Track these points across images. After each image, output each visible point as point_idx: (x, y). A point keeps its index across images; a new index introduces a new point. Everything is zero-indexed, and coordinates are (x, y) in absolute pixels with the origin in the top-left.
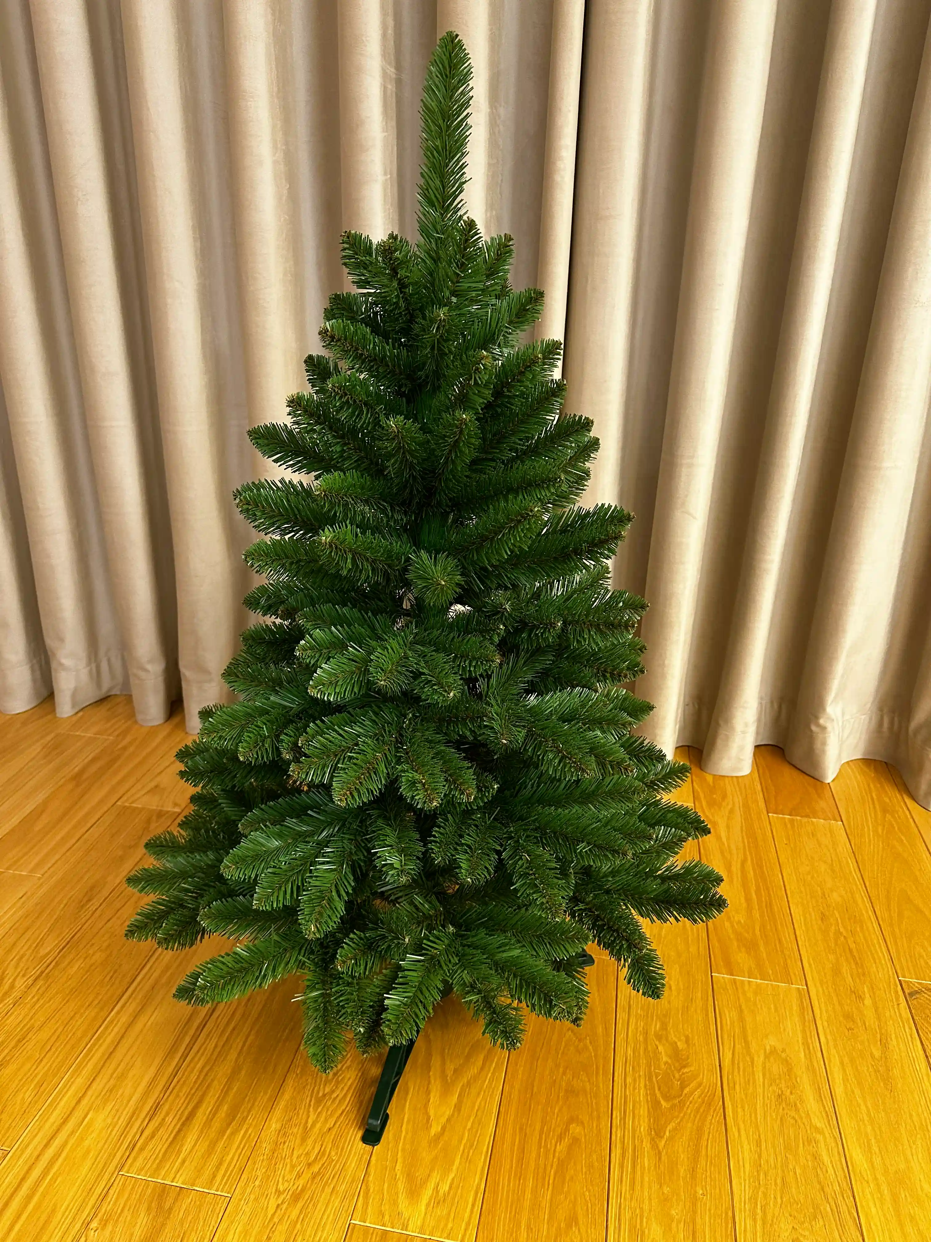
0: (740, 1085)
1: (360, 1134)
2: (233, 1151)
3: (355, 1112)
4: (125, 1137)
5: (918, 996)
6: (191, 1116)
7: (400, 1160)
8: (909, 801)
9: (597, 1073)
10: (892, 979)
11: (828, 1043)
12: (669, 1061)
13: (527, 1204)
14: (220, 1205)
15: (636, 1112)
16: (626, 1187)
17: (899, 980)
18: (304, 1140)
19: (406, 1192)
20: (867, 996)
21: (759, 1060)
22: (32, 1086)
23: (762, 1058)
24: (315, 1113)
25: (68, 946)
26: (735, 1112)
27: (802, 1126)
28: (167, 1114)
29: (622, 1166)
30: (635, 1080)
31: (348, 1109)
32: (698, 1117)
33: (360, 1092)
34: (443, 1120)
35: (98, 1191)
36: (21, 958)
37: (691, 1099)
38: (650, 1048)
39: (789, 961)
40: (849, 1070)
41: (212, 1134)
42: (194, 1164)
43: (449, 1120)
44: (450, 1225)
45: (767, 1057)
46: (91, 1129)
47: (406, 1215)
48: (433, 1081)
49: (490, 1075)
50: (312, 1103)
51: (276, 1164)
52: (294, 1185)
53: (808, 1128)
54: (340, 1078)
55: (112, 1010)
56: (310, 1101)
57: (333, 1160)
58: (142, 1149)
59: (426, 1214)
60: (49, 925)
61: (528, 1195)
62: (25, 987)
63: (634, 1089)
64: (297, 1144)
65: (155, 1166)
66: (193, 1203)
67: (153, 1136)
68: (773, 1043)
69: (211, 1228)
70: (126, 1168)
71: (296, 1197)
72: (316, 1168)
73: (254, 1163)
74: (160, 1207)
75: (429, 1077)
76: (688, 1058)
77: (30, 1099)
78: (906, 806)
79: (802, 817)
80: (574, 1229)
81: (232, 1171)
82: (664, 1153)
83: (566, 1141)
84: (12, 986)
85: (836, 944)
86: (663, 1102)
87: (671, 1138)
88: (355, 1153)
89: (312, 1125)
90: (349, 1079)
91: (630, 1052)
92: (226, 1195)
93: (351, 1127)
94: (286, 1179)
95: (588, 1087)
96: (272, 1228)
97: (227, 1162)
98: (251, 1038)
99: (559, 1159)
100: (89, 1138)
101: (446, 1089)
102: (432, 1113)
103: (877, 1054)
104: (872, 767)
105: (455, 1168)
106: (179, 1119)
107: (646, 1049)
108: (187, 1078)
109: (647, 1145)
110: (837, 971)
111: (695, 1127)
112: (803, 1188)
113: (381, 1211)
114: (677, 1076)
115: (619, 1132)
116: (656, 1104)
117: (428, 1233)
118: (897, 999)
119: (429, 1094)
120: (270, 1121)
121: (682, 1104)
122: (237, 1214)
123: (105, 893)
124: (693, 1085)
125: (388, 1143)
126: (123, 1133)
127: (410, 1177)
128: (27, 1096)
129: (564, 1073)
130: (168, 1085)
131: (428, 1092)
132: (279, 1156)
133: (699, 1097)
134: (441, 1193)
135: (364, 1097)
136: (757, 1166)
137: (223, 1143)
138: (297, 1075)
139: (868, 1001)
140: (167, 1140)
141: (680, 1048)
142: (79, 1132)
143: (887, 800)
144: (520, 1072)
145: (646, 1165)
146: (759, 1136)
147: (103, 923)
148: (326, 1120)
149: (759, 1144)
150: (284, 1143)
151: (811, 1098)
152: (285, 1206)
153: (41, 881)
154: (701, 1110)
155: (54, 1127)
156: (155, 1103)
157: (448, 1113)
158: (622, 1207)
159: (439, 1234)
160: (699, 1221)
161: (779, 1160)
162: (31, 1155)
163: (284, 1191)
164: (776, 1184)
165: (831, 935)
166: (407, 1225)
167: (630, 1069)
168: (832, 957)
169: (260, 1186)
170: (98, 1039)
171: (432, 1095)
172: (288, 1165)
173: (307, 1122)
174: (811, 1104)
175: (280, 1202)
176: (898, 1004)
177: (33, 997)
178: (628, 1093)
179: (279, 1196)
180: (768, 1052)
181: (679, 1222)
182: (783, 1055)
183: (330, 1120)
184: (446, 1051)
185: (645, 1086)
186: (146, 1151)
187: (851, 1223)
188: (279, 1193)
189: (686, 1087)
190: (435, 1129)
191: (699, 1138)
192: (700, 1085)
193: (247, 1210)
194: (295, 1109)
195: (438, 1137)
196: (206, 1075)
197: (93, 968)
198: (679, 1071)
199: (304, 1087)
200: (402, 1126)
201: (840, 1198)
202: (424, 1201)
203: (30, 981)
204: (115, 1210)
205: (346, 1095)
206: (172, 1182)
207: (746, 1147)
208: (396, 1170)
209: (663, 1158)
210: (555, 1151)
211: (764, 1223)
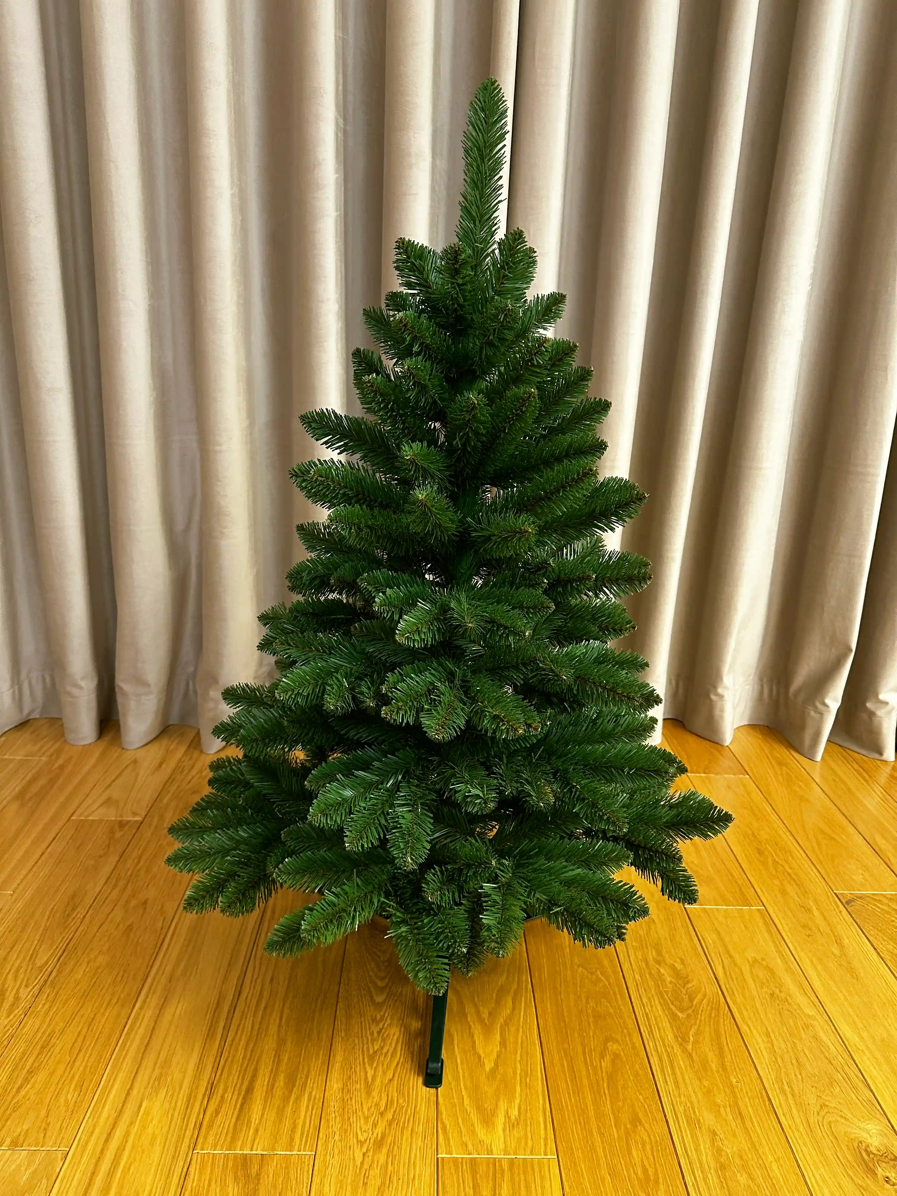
0: (737, 991)
1: (420, 1080)
2: (303, 1114)
3: (410, 1062)
4: (189, 1118)
5: (853, 903)
6: (250, 1090)
7: (465, 1097)
8: (796, 755)
9: (616, 999)
10: (829, 894)
11: (796, 949)
12: (673, 980)
13: (592, 1113)
14: (306, 1164)
15: (660, 1025)
16: (671, 1086)
17: (835, 893)
18: (369, 1093)
19: (481, 1122)
20: (814, 908)
21: (746, 969)
22: (73, 1086)
23: (748, 967)
24: (372, 1069)
25: (65, 954)
26: (741, 1013)
27: (797, 1015)
28: (225, 1091)
29: (663, 1071)
30: (649, 999)
31: (401, 1061)
32: (712, 1021)
33: (408, 1043)
34: (494, 1056)
35: (178, 1171)
36: (17, 971)
37: (701, 1008)
38: (653, 972)
39: (743, 889)
40: (819, 967)
41: (277, 1102)
42: (268, 1131)
43: (498, 1056)
44: (530, 1143)
45: (751, 966)
46: (150, 1118)
47: (487, 1141)
48: (472, 1026)
49: (522, 1013)
50: (366, 1060)
51: (349, 1119)
52: (372, 1134)
53: (803, 1016)
54: (385, 1035)
55: (134, 1006)
56: (364, 1059)
57: (403, 1107)
58: (210, 1126)
59: (505, 1138)
60: (37, 937)
61: (591, 1107)
62: (33, 996)
63: (652, 1007)
64: (363, 1097)
65: (229, 1139)
66: (279, 1166)
67: (217, 1112)
68: (753, 955)
69: (305, 1185)
70: (199, 1146)
71: (379, 1144)
72: (389, 1116)
73: (328, 1121)
74: (247, 1176)
75: (468, 1023)
76: (688, 976)
77: (74, 1099)
78: (795, 759)
79: (715, 774)
80: (639, 1127)
81: (309, 1131)
82: (694, 1055)
83: (608, 1058)
84: (17, 998)
85: (777, 871)
86: (680, 1015)
87: (696, 1042)
88: (422, 1098)
89: (372, 1080)
90: (394, 1034)
91: (637, 977)
92: (310, 1153)
93: (410, 1074)
94: (363, 1130)
95: (611, 1010)
96: (365, 1174)
97: (301, 1124)
98: (286, 1011)
99: (607, 1073)
100: (151, 1125)
101: (488, 1030)
102: (481, 1052)
103: (836, 951)
104: (758, 731)
105: (517, 1095)
106: (239, 1094)
107: (650, 974)
108: (234, 1057)
109: (677, 1050)
110: (784, 892)
111: (712, 1029)
112: (815, 1063)
113: (463, 1142)
114: (684, 991)
115: (651, 1043)
116: (674, 1016)
117: (512, 1153)
118: (838, 907)
119: (473, 1037)
120: (331, 1081)
121: (695, 1012)
122: (327, 1168)
123: (88, 901)
124: (699, 996)
125: (450, 1084)
126: (185, 1117)
127: (480, 1109)
128: (70, 1097)
129: (587, 1002)
130: (216, 1065)
131: (472, 1036)
132: (350, 1111)
133: (708, 1005)
134: (513, 1118)
135: (414, 1048)
136: (773, 1052)
137: (290, 1108)
138: (342, 1038)
139: (816, 913)
140: (233, 1114)
141: (679, 969)
142: (138, 1121)
143: (778, 755)
144: (549, 1007)
145: (683, 1066)
146: (767, 1029)
147: (96, 929)
148: (384, 1073)
149: (768, 1035)
150: (351, 1098)
151: (798, 994)
152: (370, 1154)
153: (14, 897)
154: (713, 1015)
155: (111, 1120)
156: (209, 1083)
157: (497, 1049)
158: (675, 1103)
159: (523, 1153)
160: (740, 1103)
161: (789, 1046)
162: (94, 1149)
163: (366, 1140)
164: (792, 1064)
165: (771, 865)
166: (491, 1150)
167: (642, 991)
168: (776, 882)
169: (340, 1140)
170: (128, 1033)
171: (476, 1037)
172: (362, 1118)
173: (366, 1078)
174: (800, 998)
175: (365, 1151)
176: (840, 912)
177: (44, 1005)
178: (647, 1010)
179: (361, 1146)
180: (751, 962)
181: (725, 1107)
182: (764, 963)
183: (388, 1073)
184: (476, 998)
185: (660, 1002)
186: (215, 1127)
187: (860, 1084)
188: (361, 1143)
189: (694, 999)
190: (489, 1065)
191: (718, 1037)
192: (705, 996)
193: (335, 1163)
194: (351, 1068)
195: (494, 1071)
196: (252, 1051)
197: (99, 971)
198: (684, 988)
199: (353, 1048)
200: (457, 1068)
201: (846, 1068)
202: (500, 1128)
203: (36, 990)
204: (202, 1185)
205: (395, 1049)
206: (251, 1151)
207: (759, 1039)
208: (465, 1104)
209: (695, 1059)
210: (601, 1067)
211: (793, 1095)
